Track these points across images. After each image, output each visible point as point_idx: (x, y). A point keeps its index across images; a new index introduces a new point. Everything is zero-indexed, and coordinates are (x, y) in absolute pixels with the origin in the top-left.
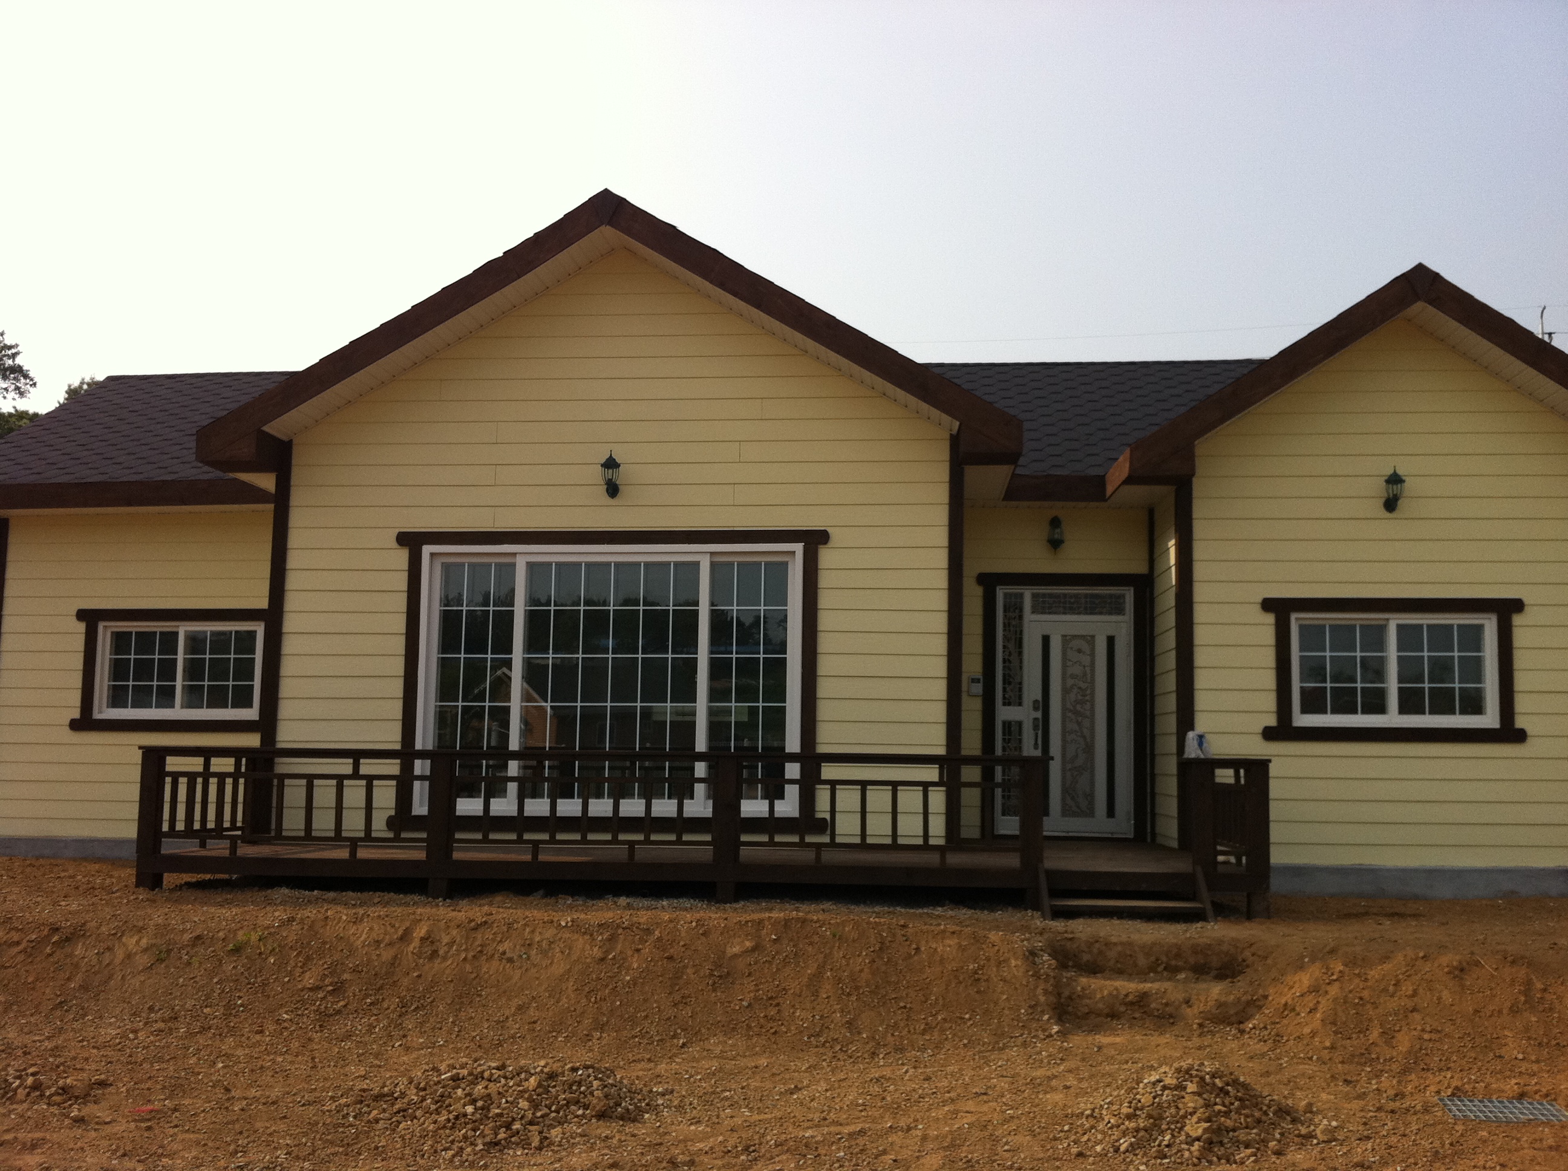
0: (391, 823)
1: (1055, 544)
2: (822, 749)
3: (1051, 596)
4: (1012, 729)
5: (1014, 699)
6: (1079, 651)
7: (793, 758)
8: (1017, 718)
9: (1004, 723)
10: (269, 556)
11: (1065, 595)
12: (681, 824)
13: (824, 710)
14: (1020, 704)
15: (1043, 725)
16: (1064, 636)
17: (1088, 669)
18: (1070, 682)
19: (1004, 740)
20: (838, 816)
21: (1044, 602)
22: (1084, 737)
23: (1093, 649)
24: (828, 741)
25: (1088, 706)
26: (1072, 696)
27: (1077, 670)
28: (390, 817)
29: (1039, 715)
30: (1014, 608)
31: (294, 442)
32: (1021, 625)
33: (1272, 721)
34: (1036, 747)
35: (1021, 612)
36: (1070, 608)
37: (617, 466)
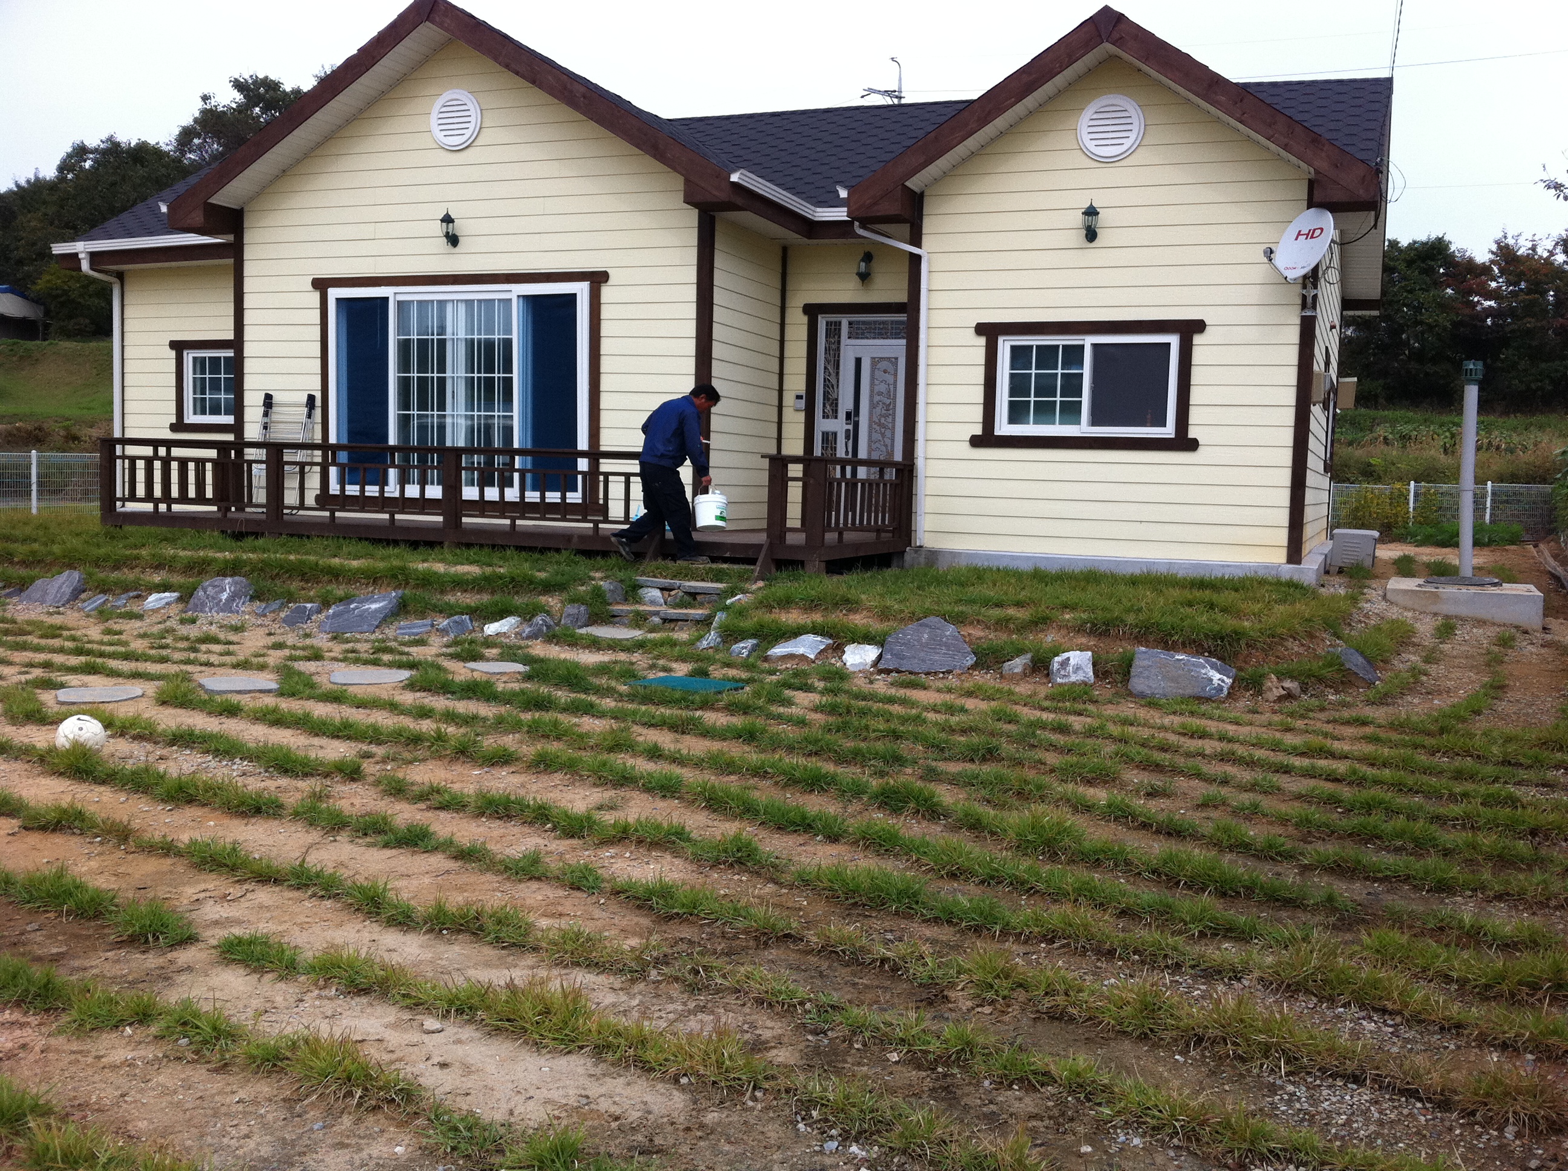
0: (318, 499)
1: (864, 277)
2: (603, 448)
3: (864, 323)
4: (829, 439)
5: (832, 411)
6: (885, 372)
8: (834, 430)
9: (823, 433)
10: (232, 299)
11: (875, 322)
14: (836, 417)
15: (853, 436)
16: (873, 358)
17: (892, 387)
18: (877, 398)
19: (823, 446)
20: (610, 500)
21: (858, 328)
22: (886, 446)
23: (896, 370)
24: (606, 441)
25: (890, 419)
26: (878, 410)
27: (882, 388)
28: (317, 495)
29: (850, 427)
30: (834, 331)
31: (246, 209)
32: (838, 349)
33: (978, 430)
34: (847, 453)
35: (839, 337)
36: (879, 333)
37: (452, 221)
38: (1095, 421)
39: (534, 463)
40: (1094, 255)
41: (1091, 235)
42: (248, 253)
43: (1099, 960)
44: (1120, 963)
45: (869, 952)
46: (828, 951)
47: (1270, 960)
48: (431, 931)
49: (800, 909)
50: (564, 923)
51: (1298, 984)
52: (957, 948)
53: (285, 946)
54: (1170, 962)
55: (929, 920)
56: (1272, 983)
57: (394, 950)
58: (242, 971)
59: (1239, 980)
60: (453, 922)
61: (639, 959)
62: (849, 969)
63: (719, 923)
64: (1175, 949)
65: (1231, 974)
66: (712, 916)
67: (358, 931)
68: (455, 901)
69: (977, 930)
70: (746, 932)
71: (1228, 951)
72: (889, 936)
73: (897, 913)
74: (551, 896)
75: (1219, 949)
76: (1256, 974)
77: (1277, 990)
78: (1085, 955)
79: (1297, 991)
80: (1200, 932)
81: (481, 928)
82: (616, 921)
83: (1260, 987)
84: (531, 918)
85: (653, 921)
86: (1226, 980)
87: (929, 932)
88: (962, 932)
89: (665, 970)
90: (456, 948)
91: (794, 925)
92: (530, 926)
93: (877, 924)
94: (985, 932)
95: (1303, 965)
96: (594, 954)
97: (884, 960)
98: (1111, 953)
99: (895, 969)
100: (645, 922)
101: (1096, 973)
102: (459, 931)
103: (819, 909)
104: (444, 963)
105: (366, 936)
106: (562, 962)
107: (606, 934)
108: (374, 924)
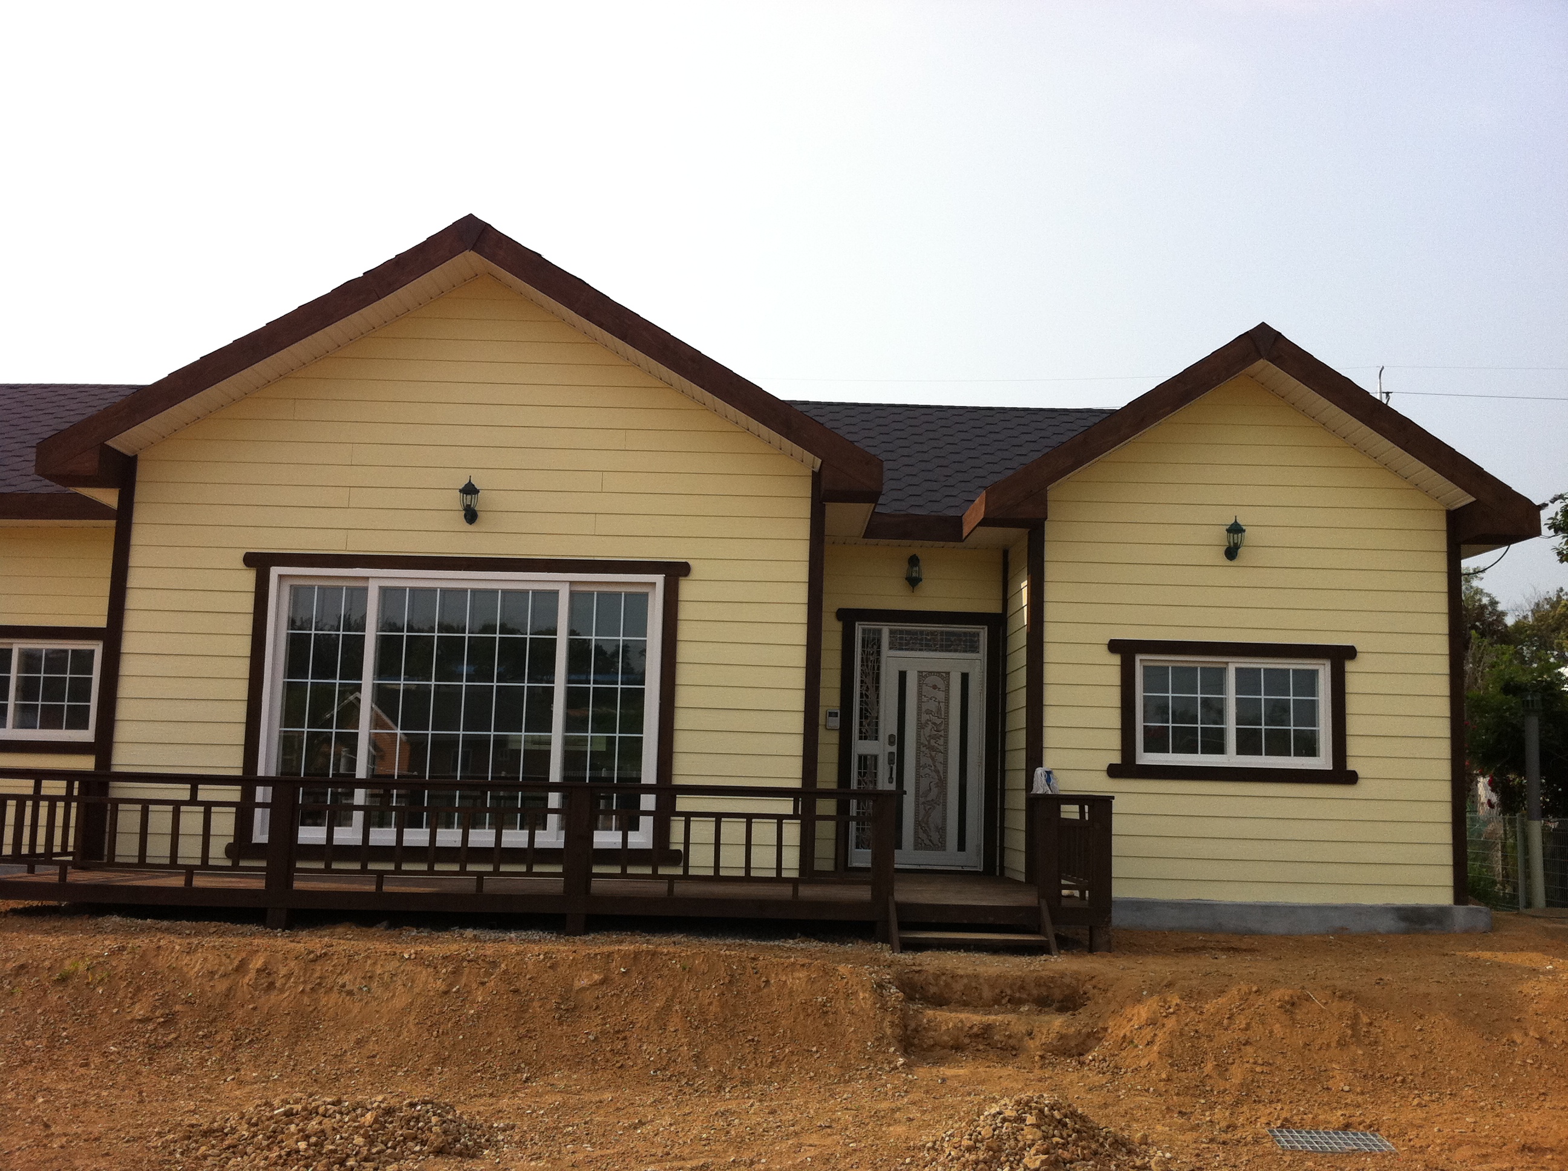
0: (230, 851)
1: (913, 582)
2: (678, 781)
3: (908, 632)
4: (867, 763)
5: (870, 732)
6: (935, 687)
7: (648, 789)
8: (873, 752)
9: (860, 757)
10: (109, 573)
11: (922, 632)
12: (531, 855)
13: (681, 742)
14: (876, 739)
15: (898, 759)
16: (920, 672)
17: (942, 705)
18: (925, 717)
19: (859, 773)
20: (691, 847)
21: (901, 639)
22: (937, 772)
23: (948, 686)
24: (684, 772)
25: (941, 742)
26: (927, 731)
27: (932, 706)
28: (229, 843)
29: (894, 749)
30: (873, 643)
31: (139, 458)
32: (878, 661)
33: (1116, 759)
34: (890, 781)
35: (879, 647)
36: (927, 645)
37: (476, 491)
40: (1235, 574)
41: (1233, 553)
42: (140, 515)
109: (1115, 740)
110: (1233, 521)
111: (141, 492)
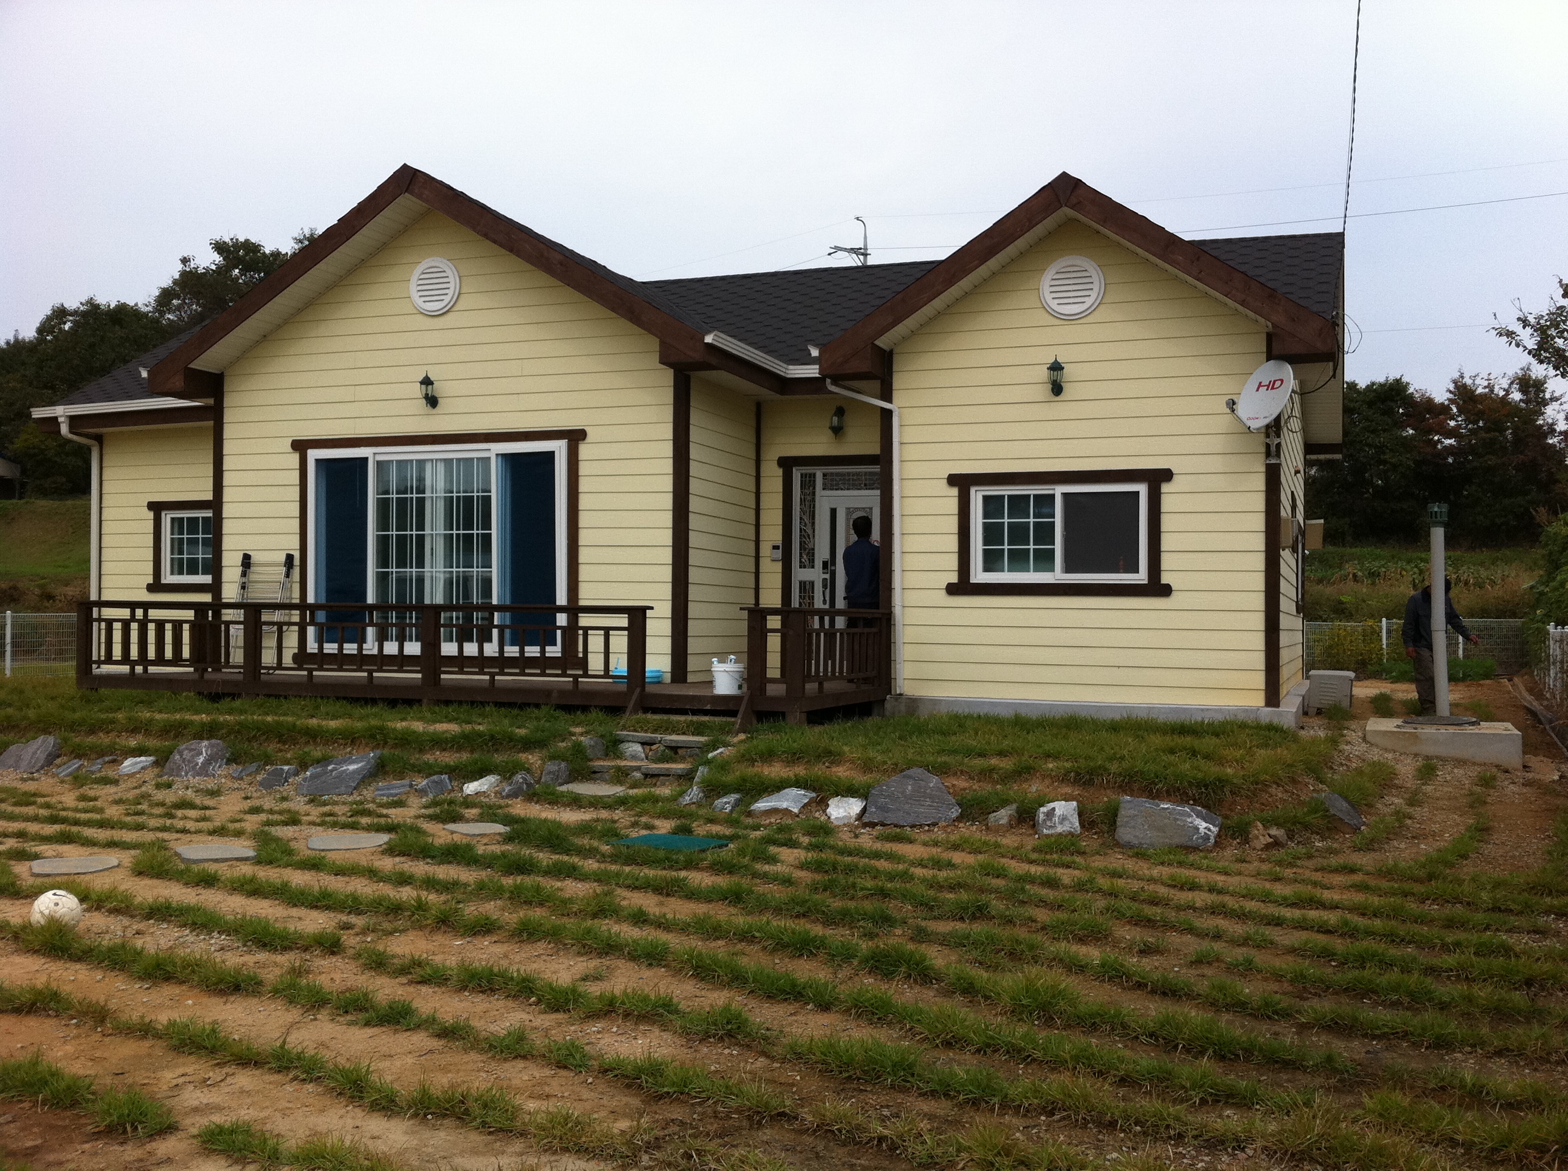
1: (837, 431)
2: (582, 603)
3: (837, 474)
4: (807, 588)
5: (809, 561)
7: (562, 609)
8: (812, 579)
9: (800, 582)
11: (849, 474)
12: (401, 661)
13: (584, 573)
14: (813, 567)
15: (830, 584)
16: (848, 509)
19: (800, 596)
20: (590, 655)
21: (832, 480)
24: (585, 596)
29: (827, 576)
30: (808, 482)
31: (226, 374)
32: (814, 500)
33: (954, 578)
34: (824, 602)
35: (814, 488)
36: (853, 485)
37: (432, 383)
38: (1068, 568)
39: (512, 619)
40: (1060, 408)
41: (1057, 389)
42: (228, 416)
43: (1100, 1132)
44: (1122, 1135)
45: (866, 1130)
46: (824, 1130)
47: (1272, 1127)
48: (415, 1115)
49: (793, 1085)
50: (552, 1106)
51: (1302, 1152)
52: (956, 1123)
53: (268, 1135)
54: (1172, 1133)
55: (925, 1094)
56: (1275, 1152)
57: (378, 1138)
58: (223, 1162)
59: (1243, 1150)
60: (438, 1106)
61: (629, 1143)
62: (846, 1149)
63: (711, 1101)
64: (1177, 1119)
65: (1235, 1144)
66: (704, 1095)
67: (341, 1117)
68: (440, 1083)
69: (975, 1103)
70: (738, 1111)
71: (1230, 1120)
72: (886, 1112)
73: (892, 1087)
74: (538, 1076)
75: (1220, 1116)
76: (1260, 1143)
77: (1281, 1159)
78: (1086, 1127)
79: (1301, 1160)
80: (1201, 1099)
81: (467, 1112)
82: (605, 1102)
83: (1263, 1156)
84: (518, 1101)
85: (643, 1101)
86: (1229, 1150)
87: (926, 1106)
88: (960, 1106)
89: (658, 1155)
90: (442, 1134)
91: (788, 1103)
92: (518, 1109)
93: (872, 1099)
94: (983, 1105)
95: (1306, 1133)
96: (584, 1139)
97: (881, 1139)
98: (1112, 1125)
99: (893, 1147)
100: (635, 1102)
101: (1099, 1148)
102: (445, 1116)
103: (813, 1084)
104: (430, 1150)
105: (350, 1122)
106: (550, 1148)
107: (595, 1116)
108: (357, 1110)
109: (953, 562)
110: (1053, 360)
111: (227, 402)
